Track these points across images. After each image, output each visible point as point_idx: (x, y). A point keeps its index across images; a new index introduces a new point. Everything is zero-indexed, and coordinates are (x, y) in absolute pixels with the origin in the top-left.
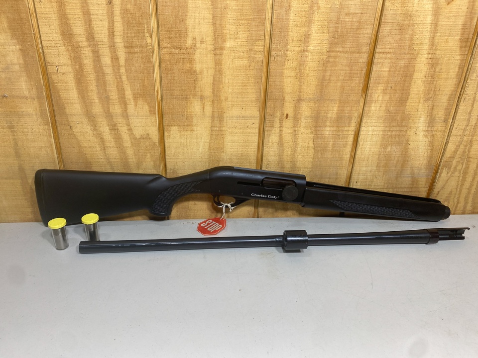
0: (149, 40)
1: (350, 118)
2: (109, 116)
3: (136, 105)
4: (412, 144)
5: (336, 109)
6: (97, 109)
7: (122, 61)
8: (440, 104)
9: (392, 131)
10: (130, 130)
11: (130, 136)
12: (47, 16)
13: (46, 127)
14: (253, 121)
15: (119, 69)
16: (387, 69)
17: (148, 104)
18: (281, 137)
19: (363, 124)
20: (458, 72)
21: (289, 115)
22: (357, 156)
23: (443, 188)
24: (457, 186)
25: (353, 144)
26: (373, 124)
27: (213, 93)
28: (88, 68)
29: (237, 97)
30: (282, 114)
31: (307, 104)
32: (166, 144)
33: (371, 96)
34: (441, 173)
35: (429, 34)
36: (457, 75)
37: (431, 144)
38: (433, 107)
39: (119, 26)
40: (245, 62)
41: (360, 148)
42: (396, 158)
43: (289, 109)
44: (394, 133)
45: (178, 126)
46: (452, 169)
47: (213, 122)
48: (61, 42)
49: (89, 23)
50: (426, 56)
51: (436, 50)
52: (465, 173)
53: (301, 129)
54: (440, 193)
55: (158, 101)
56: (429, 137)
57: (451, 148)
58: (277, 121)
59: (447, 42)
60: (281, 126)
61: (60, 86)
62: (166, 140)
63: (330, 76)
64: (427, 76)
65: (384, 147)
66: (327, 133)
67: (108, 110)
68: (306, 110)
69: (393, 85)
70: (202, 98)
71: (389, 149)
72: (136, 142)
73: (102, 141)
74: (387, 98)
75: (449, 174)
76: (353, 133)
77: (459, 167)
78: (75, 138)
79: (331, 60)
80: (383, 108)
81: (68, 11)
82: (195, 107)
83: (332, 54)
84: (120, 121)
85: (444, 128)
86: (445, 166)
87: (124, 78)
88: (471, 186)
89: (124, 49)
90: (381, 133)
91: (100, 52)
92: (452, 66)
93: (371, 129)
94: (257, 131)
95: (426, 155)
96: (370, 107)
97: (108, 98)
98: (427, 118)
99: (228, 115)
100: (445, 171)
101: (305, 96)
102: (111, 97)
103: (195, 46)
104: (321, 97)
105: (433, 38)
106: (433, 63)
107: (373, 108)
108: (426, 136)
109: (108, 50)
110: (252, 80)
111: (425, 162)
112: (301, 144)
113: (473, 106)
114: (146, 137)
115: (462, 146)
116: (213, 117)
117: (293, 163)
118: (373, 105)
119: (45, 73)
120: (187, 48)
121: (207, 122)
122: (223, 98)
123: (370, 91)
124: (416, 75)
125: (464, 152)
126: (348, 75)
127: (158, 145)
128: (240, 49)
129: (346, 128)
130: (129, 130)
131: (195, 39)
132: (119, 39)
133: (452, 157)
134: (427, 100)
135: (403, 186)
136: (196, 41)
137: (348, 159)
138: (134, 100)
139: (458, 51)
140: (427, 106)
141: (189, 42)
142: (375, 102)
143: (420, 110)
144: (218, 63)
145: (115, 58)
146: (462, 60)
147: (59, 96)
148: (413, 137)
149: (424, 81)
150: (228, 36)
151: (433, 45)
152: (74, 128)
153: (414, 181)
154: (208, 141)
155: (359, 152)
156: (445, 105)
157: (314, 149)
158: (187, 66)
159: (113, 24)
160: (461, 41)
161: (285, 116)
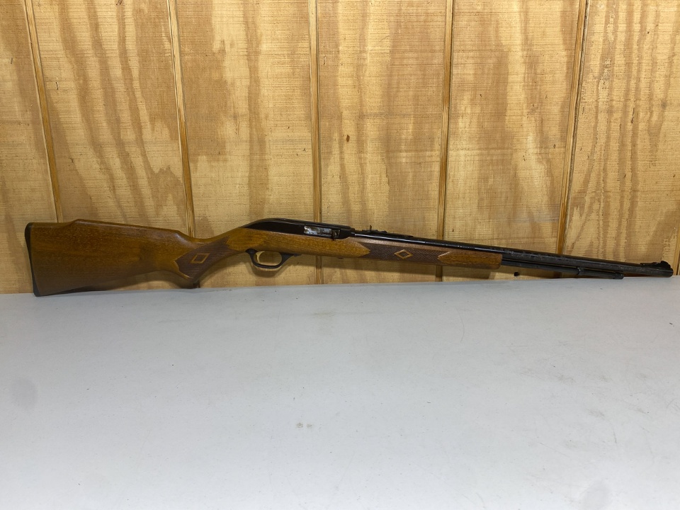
0: (167, 45)
1: (432, 139)
2: (120, 144)
3: (153, 129)
4: (522, 174)
5: (411, 127)
6: (105, 135)
7: (135, 73)
8: (551, 116)
9: (492, 155)
10: (146, 162)
11: (145, 169)
12: (47, 21)
13: (42, 160)
14: (305, 146)
15: (132, 84)
16: (472, 72)
17: (169, 127)
18: (342, 166)
19: (451, 147)
20: (567, 72)
21: (351, 137)
22: (448, 192)
23: (578, 237)
24: (599, 233)
25: (441, 176)
26: (465, 146)
27: (250, 110)
28: (94, 83)
29: (281, 115)
30: (341, 135)
31: (372, 121)
32: (193, 180)
33: (455, 108)
34: (571, 216)
35: (518, 25)
36: (566, 76)
37: (550, 173)
38: (542, 121)
39: (131, 30)
40: (287, 69)
41: (451, 180)
42: (504, 195)
43: (349, 128)
44: (495, 158)
45: (207, 154)
46: (586, 210)
47: (251, 149)
48: (63, 52)
49: (95, 27)
50: (520, 54)
51: (531, 45)
52: (606, 215)
53: (369, 156)
54: (575, 246)
55: (181, 123)
56: (545, 163)
57: (578, 179)
58: (336, 146)
59: (544, 33)
60: (341, 152)
61: (60, 107)
62: (192, 174)
63: (398, 83)
64: (526, 79)
65: (484, 179)
66: (404, 160)
67: (119, 136)
68: (372, 129)
69: (482, 93)
70: (235, 117)
71: (491, 181)
72: (153, 177)
73: (112, 179)
74: (478, 110)
75: (584, 217)
76: (438, 159)
77: (596, 206)
78: (78, 174)
79: (397, 63)
80: (474, 125)
81: (71, 14)
82: (228, 130)
83: (397, 55)
84: (134, 151)
85: (562, 149)
86: (575, 205)
87: (138, 94)
88: (619, 234)
89: (137, 58)
90: (477, 158)
91: (109, 63)
92: (558, 66)
93: (462, 153)
94: (310, 159)
95: (545, 189)
96: (456, 123)
97: (118, 121)
98: (537, 136)
99: (270, 139)
100: (576, 212)
101: (368, 111)
102: (123, 120)
103: (224, 51)
104: (389, 111)
105: (525, 30)
106: (532, 62)
107: (461, 124)
108: (539, 161)
109: (118, 59)
110: (298, 92)
111: (546, 199)
112: (370, 176)
113: (596, 117)
114: (167, 171)
115: (593, 175)
116: (251, 141)
117: (363, 202)
118: (460, 120)
119: (44, 91)
120: (214, 54)
121: (244, 149)
122: (262, 116)
123: (453, 102)
124: (511, 78)
125: (598, 183)
126: (421, 81)
127: (182, 182)
128: (280, 53)
129: (428, 153)
130: (144, 162)
131: (223, 42)
132: (131, 46)
133: (583, 192)
134: (532, 111)
135: (520, 235)
136: (224, 44)
137: (437, 196)
138: (151, 121)
139: (562, 46)
140: (533, 119)
141: (216, 46)
142: (462, 116)
143: (525, 126)
144: (253, 70)
145: (126, 69)
146: (569, 56)
147: (59, 119)
148: (522, 164)
149: (524, 86)
150: (264, 37)
151: (527, 39)
152: (76, 161)
153: (535, 227)
154: (247, 174)
155: (450, 186)
156: (558, 118)
157: (389, 183)
158: (216, 76)
159: (124, 28)
160: (563, 32)
161: (345, 137)
